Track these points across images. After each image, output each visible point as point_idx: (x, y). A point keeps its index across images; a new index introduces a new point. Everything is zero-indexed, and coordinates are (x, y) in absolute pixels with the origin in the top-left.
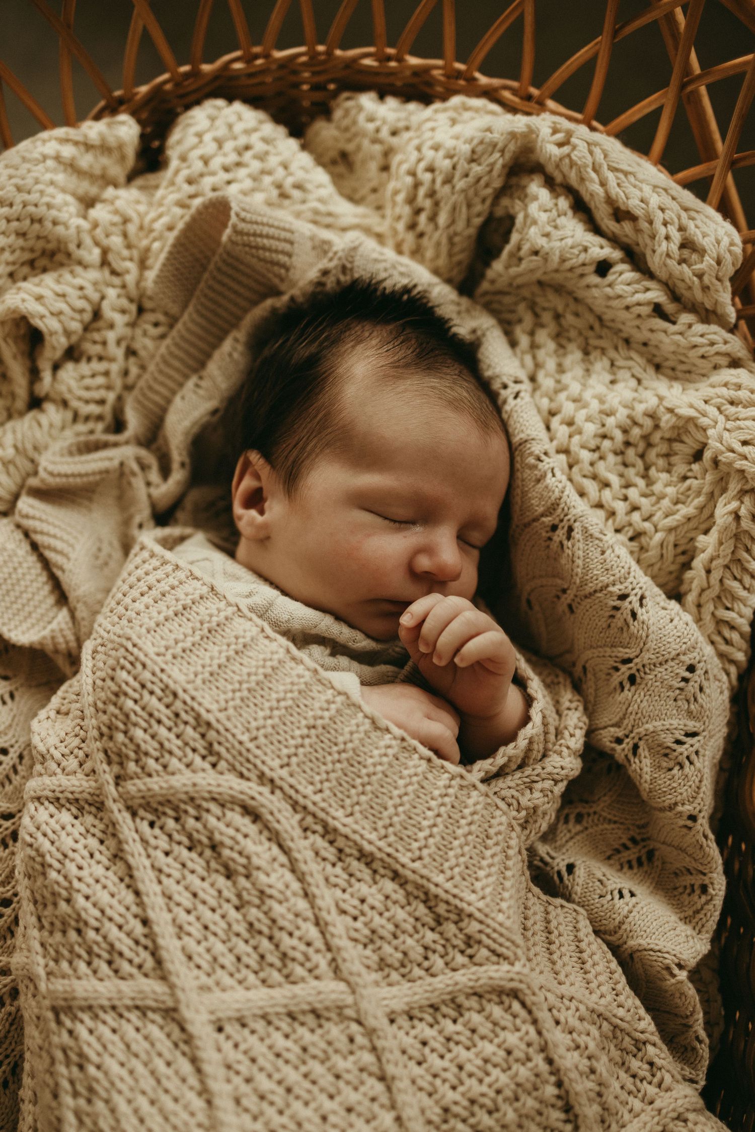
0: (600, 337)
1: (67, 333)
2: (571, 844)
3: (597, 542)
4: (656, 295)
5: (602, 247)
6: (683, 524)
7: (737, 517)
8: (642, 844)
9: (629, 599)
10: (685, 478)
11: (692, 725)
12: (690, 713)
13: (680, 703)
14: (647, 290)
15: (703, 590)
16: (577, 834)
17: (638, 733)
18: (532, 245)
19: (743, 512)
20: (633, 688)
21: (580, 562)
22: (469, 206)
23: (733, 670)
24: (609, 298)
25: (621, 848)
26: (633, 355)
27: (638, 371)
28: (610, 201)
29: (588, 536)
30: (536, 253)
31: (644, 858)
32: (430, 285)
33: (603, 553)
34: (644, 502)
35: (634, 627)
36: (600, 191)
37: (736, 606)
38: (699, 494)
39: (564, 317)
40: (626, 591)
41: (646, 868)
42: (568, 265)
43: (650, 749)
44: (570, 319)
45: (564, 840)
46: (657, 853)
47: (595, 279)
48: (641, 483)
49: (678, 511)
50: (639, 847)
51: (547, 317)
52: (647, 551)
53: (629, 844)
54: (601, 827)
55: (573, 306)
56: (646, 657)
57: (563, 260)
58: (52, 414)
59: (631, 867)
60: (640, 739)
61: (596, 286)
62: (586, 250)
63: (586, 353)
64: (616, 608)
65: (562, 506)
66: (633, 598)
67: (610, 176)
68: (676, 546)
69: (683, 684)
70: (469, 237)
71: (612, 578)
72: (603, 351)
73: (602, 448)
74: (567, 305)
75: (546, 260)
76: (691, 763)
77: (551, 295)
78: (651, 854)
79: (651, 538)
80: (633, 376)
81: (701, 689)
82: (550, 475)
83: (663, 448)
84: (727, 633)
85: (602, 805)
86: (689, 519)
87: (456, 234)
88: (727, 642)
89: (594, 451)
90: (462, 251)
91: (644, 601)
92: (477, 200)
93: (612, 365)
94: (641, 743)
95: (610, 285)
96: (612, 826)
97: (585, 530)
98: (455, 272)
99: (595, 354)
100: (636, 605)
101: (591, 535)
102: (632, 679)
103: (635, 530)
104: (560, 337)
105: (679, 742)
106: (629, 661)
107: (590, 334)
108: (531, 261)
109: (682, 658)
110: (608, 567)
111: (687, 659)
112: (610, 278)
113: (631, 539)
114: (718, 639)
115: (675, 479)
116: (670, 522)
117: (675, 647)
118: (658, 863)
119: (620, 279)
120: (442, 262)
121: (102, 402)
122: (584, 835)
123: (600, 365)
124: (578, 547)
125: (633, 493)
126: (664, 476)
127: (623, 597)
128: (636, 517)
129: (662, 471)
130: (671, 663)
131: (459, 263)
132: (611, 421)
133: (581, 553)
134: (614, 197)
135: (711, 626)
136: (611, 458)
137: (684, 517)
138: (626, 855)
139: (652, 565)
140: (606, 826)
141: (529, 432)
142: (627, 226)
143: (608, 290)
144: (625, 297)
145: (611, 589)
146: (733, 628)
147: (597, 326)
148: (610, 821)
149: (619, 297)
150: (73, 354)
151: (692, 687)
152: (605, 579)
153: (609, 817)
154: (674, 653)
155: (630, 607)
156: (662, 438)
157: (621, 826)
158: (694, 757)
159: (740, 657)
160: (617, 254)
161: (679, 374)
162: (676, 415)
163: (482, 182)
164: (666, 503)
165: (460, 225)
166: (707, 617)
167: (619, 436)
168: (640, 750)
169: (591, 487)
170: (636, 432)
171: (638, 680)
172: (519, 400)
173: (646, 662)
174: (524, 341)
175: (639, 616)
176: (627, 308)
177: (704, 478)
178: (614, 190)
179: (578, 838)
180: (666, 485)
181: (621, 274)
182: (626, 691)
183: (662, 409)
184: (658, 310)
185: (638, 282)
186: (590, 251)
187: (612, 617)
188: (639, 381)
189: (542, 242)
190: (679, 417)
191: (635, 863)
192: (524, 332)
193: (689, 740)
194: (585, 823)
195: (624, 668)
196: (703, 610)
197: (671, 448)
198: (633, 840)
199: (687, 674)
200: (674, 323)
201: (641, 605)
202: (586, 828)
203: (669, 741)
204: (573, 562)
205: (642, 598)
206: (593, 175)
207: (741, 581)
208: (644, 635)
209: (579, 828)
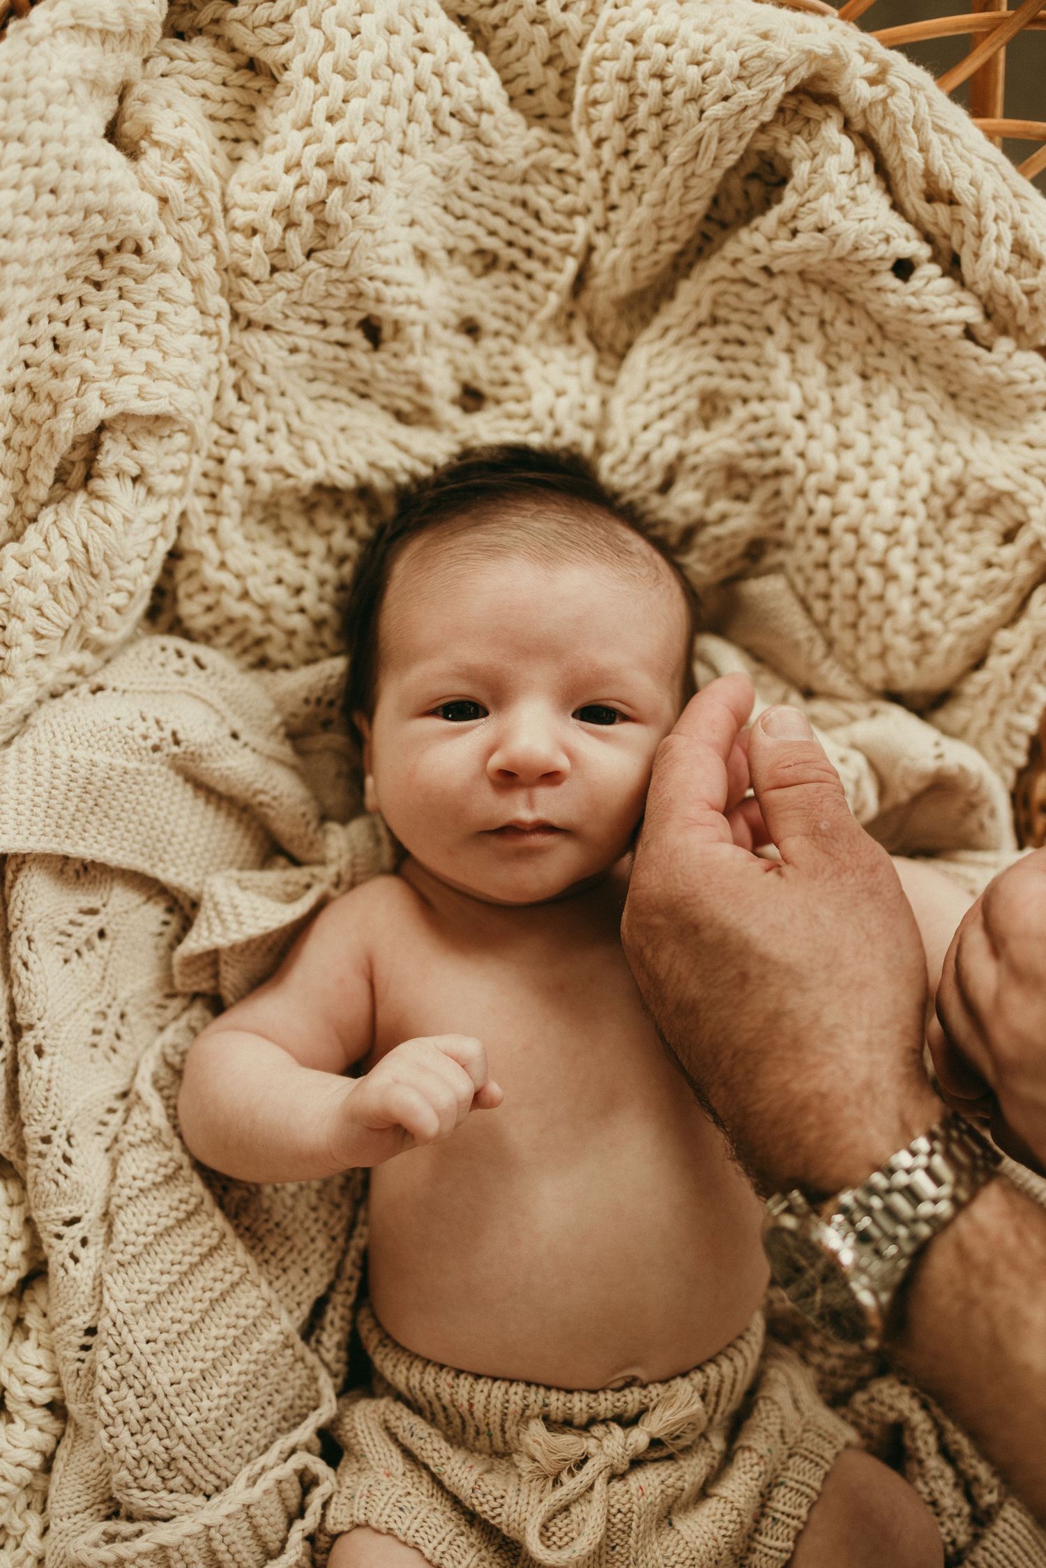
0: (882, 355)
4: (971, 313)
5: (908, 239)
6: (980, 627)
10: (988, 566)
14: (960, 304)
24: (909, 309)
26: (927, 383)
27: (934, 409)
28: (928, 174)
34: (936, 597)
36: (918, 158)
38: (1006, 589)
39: (832, 324)
44: (841, 326)
47: (890, 281)
48: (937, 569)
49: (976, 609)
51: (808, 327)
55: (846, 311)
61: (894, 291)
62: (887, 240)
63: (866, 379)
67: (934, 137)
68: (967, 648)
72: (888, 377)
73: (901, 529)
74: (838, 311)
77: (815, 292)
79: (938, 641)
80: (928, 416)
83: (967, 520)
89: (889, 534)
93: (901, 397)
95: (913, 294)
99: (877, 380)
104: (829, 355)
107: (869, 349)
112: (916, 282)
115: (976, 565)
116: (965, 622)
119: (930, 287)
123: (887, 399)
125: (925, 585)
126: (963, 559)
128: (925, 616)
129: (963, 551)
132: (912, 494)
134: (936, 171)
136: (909, 541)
142: (942, 210)
143: (912, 301)
144: (933, 313)
147: (877, 339)
149: (925, 311)
156: (966, 508)
160: (924, 251)
161: (982, 411)
162: (987, 486)
164: (961, 598)
167: (921, 510)
170: (937, 502)
174: (782, 362)
176: (932, 327)
178: (939, 164)
180: (964, 573)
181: (929, 280)
183: (969, 476)
184: (969, 333)
185: (950, 293)
186: (894, 243)
188: (936, 426)
190: (991, 488)
192: (779, 348)
197: (976, 521)
200: (989, 349)
206: (913, 136)
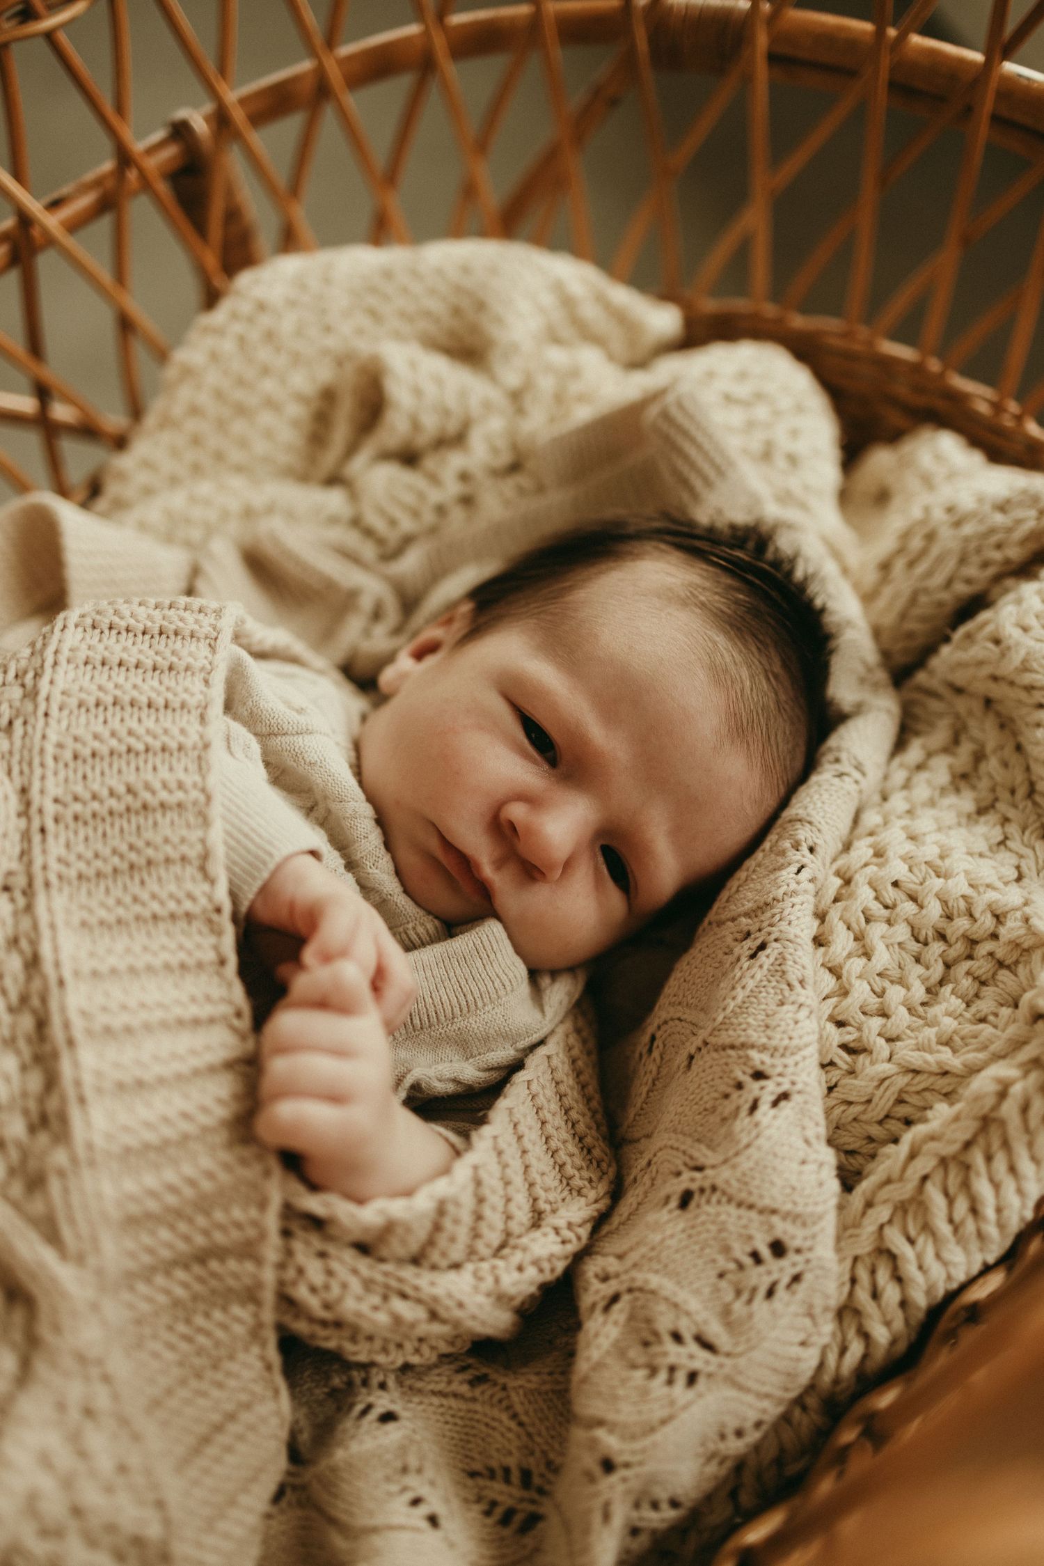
0: (1015, 806)
1: (416, 425)
2: (436, 1400)
3: (785, 987)
6: (931, 1074)
7: (1002, 1095)
8: (536, 1496)
9: (763, 1083)
10: (983, 1020)
11: (715, 1331)
12: (726, 1312)
13: (723, 1284)
15: (888, 1181)
16: (455, 1395)
17: (633, 1280)
18: (997, 629)
19: (1017, 1089)
20: (678, 1212)
21: (741, 994)
22: (963, 560)
23: (856, 1349)
25: (499, 1473)
29: (779, 970)
30: (997, 642)
31: (518, 1519)
32: (849, 623)
33: (782, 1004)
34: (901, 1017)
35: (743, 1122)
37: (921, 1241)
39: (988, 759)
40: (768, 1071)
41: (507, 1532)
42: (1027, 678)
43: (632, 1318)
44: (992, 765)
45: (431, 1387)
46: (541, 1525)
48: (919, 992)
49: (938, 1052)
50: (526, 1494)
51: (966, 749)
52: (856, 1078)
53: (515, 1476)
54: (496, 1413)
55: (1009, 751)
56: (723, 1176)
57: (1025, 668)
58: (335, 500)
59: (487, 1513)
60: (630, 1290)
63: (981, 811)
64: (739, 1086)
65: (775, 911)
66: (770, 1090)
68: (900, 1101)
69: (748, 1261)
70: (940, 604)
71: (764, 1040)
72: (1006, 820)
73: (898, 909)
74: (1001, 747)
75: (1003, 655)
76: (670, 1382)
77: (990, 724)
78: (533, 1520)
79: (872, 1063)
80: (1018, 868)
81: (770, 1293)
82: (794, 868)
83: (982, 966)
84: (883, 1276)
85: (520, 1382)
86: (945, 1073)
87: (926, 591)
88: (875, 1295)
89: (886, 907)
90: (923, 619)
91: (783, 1104)
92: (975, 559)
93: (1002, 843)
94: (626, 1298)
96: (513, 1425)
97: (781, 960)
98: (899, 646)
99: (992, 817)
100: (767, 1099)
101: (784, 972)
102: (686, 1200)
103: (859, 1040)
104: (962, 779)
105: (677, 1337)
106: (700, 1169)
107: (1007, 795)
108: (986, 648)
109: (775, 1219)
110: (773, 1023)
111: (782, 1229)
113: (844, 1047)
114: (863, 1274)
115: (968, 1015)
116: (916, 1059)
117: (773, 1195)
118: (528, 1541)
120: (889, 620)
121: (393, 522)
122: (464, 1405)
123: (987, 830)
124: (755, 974)
125: (895, 994)
126: (957, 1004)
127: (759, 1075)
128: (876, 1023)
129: (961, 997)
130: (753, 1214)
131: (910, 635)
132: (937, 883)
133: (751, 984)
135: (864, 1244)
136: (902, 932)
137: (938, 1063)
138: (497, 1490)
139: (850, 1103)
140: (504, 1417)
141: (813, 813)
145: (753, 1054)
146: (898, 1279)
147: (1022, 791)
148: (514, 1416)
150: (409, 458)
151: (759, 1277)
152: (756, 1036)
153: (519, 1408)
154: (767, 1202)
155: (756, 1093)
156: (991, 954)
157: (525, 1438)
158: (681, 1377)
159: (881, 1335)
162: (1029, 928)
163: (994, 539)
164: (930, 1033)
165: (938, 579)
166: (869, 1228)
167: (934, 910)
168: (617, 1307)
169: (842, 942)
170: (962, 924)
171: (693, 1204)
172: (836, 781)
173: (719, 1182)
174: (915, 752)
175: (758, 1114)
177: (1003, 1031)
179: (452, 1402)
180: (949, 1014)
182: (665, 1211)
183: (1018, 914)
187: (726, 1096)
188: (1019, 879)
189: (1011, 632)
191: (499, 1511)
192: (924, 747)
193: (693, 1347)
194: (477, 1392)
195: (687, 1175)
196: (870, 1212)
197: (994, 974)
198: (526, 1476)
199: (765, 1252)
201: (775, 1104)
202: (474, 1400)
203: (664, 1323)
204: (733, 988)
205: (785, 1096)
207: (951, 1201)
208: (745, 1141)
209: (464, 1389)
